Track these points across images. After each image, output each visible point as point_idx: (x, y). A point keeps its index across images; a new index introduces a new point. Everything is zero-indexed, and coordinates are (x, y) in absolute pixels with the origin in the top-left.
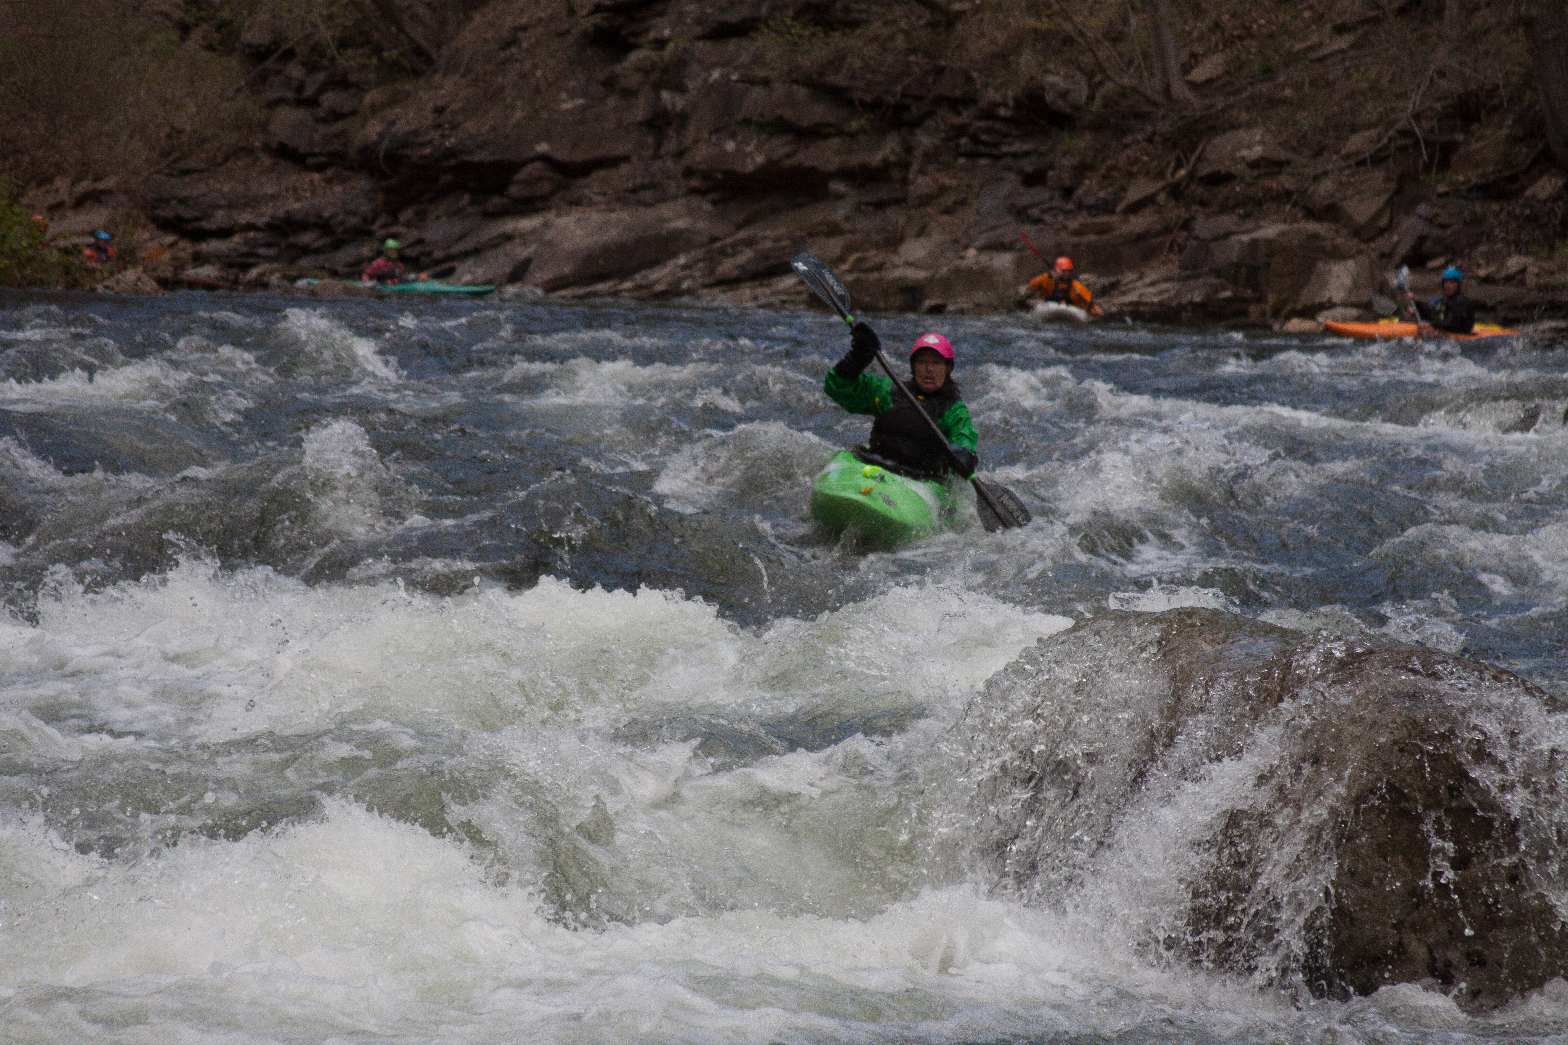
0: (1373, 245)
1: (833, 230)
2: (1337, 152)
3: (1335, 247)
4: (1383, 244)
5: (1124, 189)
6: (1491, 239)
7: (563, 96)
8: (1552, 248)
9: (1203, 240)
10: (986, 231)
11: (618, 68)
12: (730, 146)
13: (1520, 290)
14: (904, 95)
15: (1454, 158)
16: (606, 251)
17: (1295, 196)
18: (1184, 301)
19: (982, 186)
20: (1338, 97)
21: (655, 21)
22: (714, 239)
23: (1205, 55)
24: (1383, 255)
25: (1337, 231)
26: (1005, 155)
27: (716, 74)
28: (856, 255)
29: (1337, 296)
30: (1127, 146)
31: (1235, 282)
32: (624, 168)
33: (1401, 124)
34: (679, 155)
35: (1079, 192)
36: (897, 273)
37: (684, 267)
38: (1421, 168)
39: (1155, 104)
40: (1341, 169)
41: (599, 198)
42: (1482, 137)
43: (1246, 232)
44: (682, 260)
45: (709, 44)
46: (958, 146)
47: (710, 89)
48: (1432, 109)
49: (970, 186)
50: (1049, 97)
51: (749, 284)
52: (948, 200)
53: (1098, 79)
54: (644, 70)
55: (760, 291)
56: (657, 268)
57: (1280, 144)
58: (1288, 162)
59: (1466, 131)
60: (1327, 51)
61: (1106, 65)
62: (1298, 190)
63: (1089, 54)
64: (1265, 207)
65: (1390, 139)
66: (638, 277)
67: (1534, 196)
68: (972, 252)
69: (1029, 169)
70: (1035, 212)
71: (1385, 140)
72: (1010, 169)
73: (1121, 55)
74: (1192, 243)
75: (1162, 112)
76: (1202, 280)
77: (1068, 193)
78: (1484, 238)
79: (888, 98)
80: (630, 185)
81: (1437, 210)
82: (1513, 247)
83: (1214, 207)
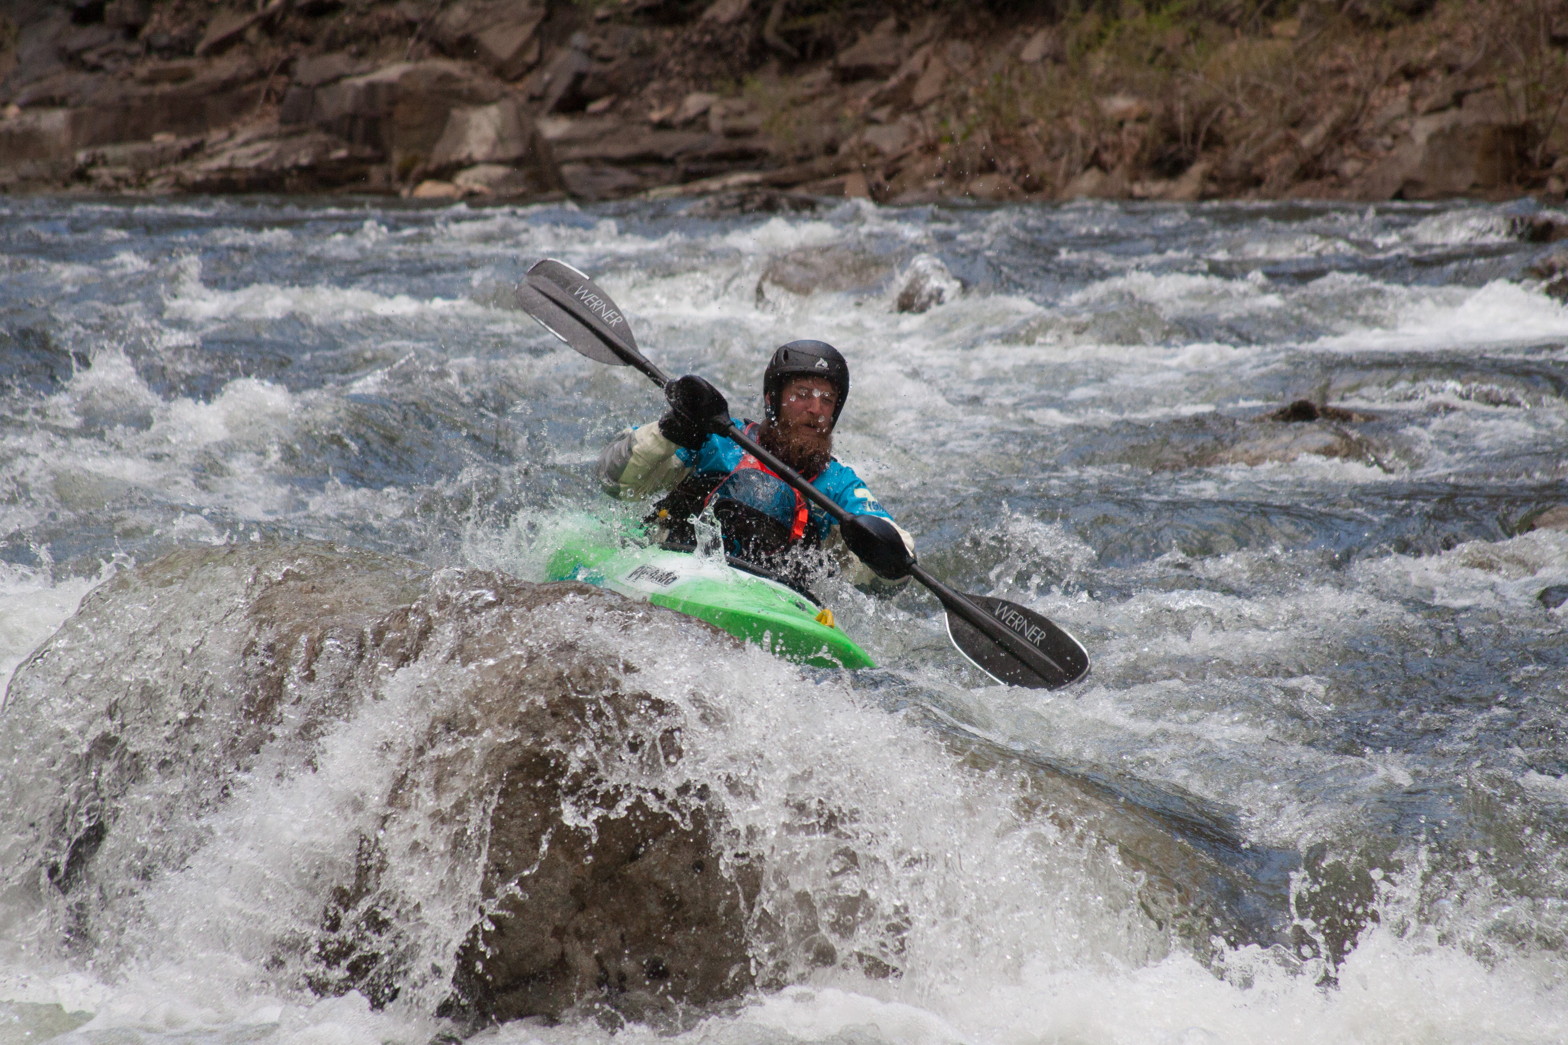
0: (520, 86)
3: (472, 90)
4: (532, 83)
5: (202, 24)
6: (665, 74)
8: (740, 82)
9: (308, 87)
10: (29, 83)
13: (703, 136)
17: (420, 28)
18: (287, 164)
19: (21, 26)
24: (532, 98)
25: (474, 70)
29: (479, 151)
31: (350, 139)
35: (147, 30)
43: (361, 74)
62: (423, 20)
64: (383, 42)
67: (714, 19)
68: (12, 111)
69: (81, 2)
70: (91, 57)
72: (55, 3)
74: (294, 90)
76: (307, 138)
77: (132, 31)
78: (656, 73)
81: (597, 40)
82: (691, 83)
83: (319, 44)
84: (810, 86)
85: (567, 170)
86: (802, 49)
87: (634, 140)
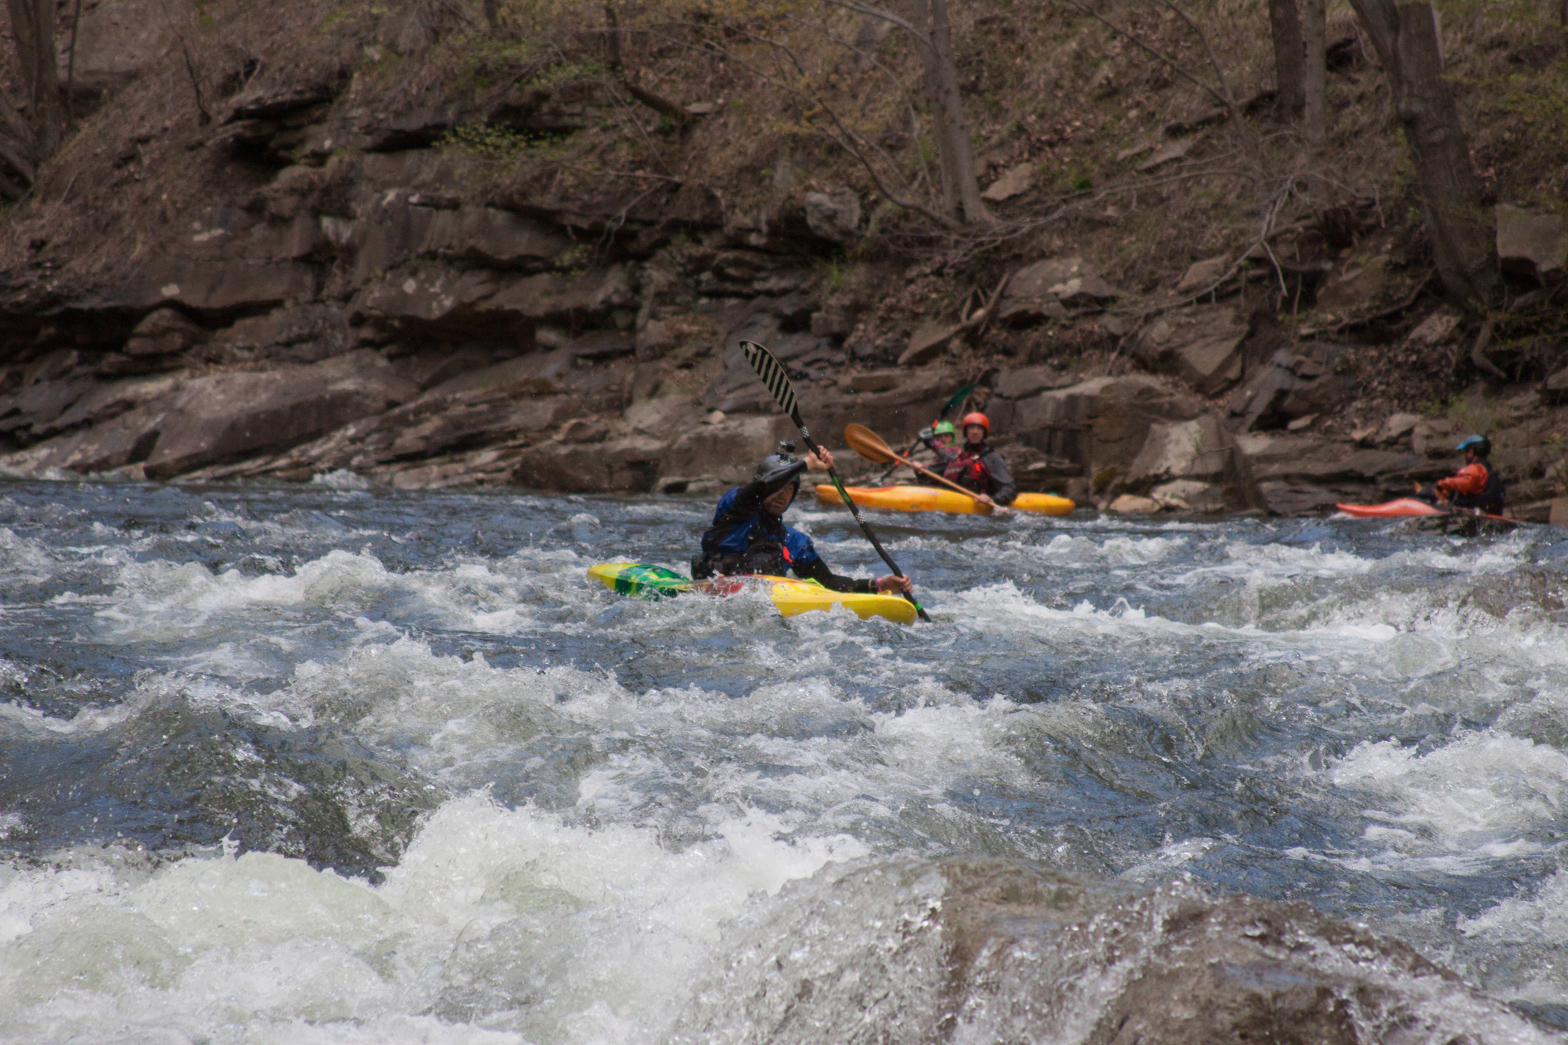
0: (1221, 402)
1: (543, 391)
2: (1174, 286)
3: (1173, 405)
4: (1233, 399)
5: (907, 334)
6: (1369, 393)
7: (197, 225)
8: (1445, 403)
9: (1008, 398)
10: (735, 389)
11: (265, 190)
12: (410, 286)
13: (1405, 456)
14: (629, 220)
15: (1320, 292)
16: (255, 420)
17: (1122, 342)
19: (730, 333)
20: (1173, 216)
21: (313, 129)
22: (392, 404)
23: (1005, 167)
24: (1233, 415)
25: (1176, 385)
26: (759, 293)
27: (391, 195)
28: (573, 421)
29: (1178, 466)
30: (911, 281)
31: (1049, 451)
32: (276, 316)
33: (1253, 251)
34: (346, 298)
35: (851, 340)
36: (625, 444)
37: (353, 440)
38: (1279, 305)
39: (945, 227)
40: (1180, 307)
41: (246, 354)
42: (1354, 265)
43: (1061, 387)
44: (351, 431)
45: (382, 157)
46: (698, 283)
47: (384, 214)
48: (1290, 231)
49: (714, 333)
50: (811, 221)
51: (435, 460)
52: (687, 351)
53: (872, 197)
54: (300, 192)
55: (451, 468)
56: (320, 442)
57: (1102, 276)
58: (1113, 299)
59: (1334, 259)
60: (1159, 159)
61: (883, 179)
62: (1125, 334)
63: (861, 166)
64: (1085, 355)
65: (1240, 269)
66: (295, 452)
67: (1421, 339)
68: (718, 416)
69: (788, 311)
70: (797, 365)
71: (1234, 270)
72: (763, 311)
73: (901, 167)
74: (995, 401)
75: (954, 237)
77: (837, 340)
78: (1361, 391)
79: (609, 224)
80: (283, 337)
81: (1302, 358)
82: (1396, 402)
83: (1022, 357)
84: (1517, 408)
85: (1266, 486)
86: (1510, 371)
87: (1335, 459)
